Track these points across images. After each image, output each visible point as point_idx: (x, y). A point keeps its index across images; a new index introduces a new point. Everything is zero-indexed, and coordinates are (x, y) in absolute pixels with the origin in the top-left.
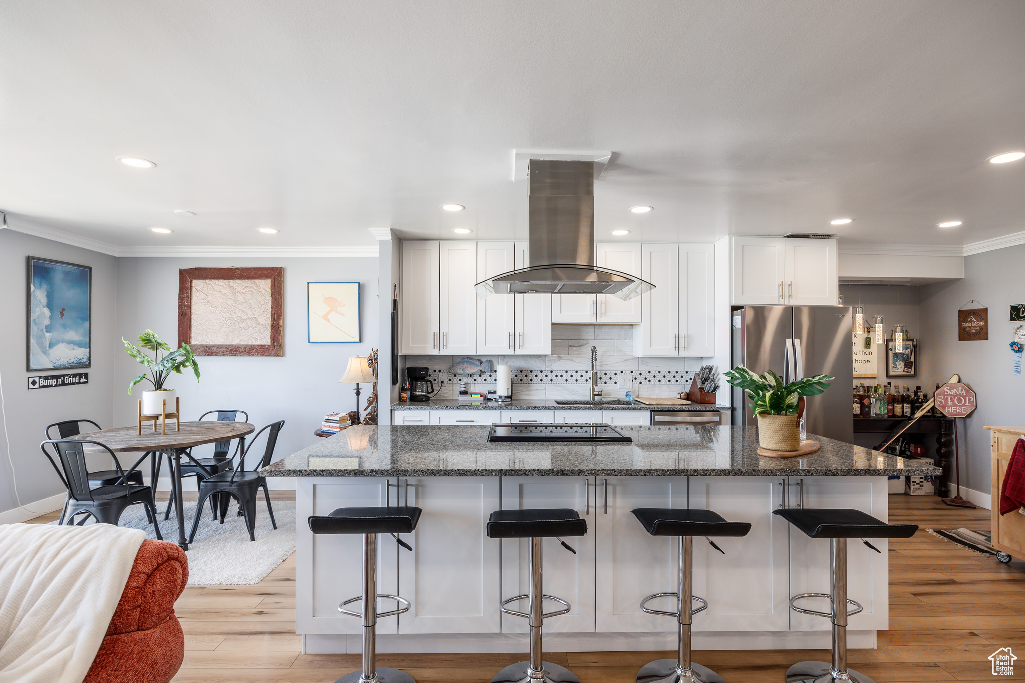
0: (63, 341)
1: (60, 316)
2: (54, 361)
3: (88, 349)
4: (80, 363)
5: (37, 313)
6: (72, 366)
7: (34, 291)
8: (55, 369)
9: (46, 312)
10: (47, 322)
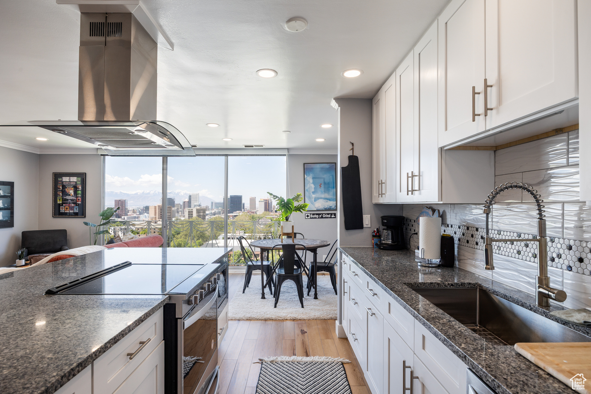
0: (321, 198)
1: (319, 187)
2: (317, 207)
3: (335, 202)
4: (331, 208)
5: (308, 187)
6: (326, 210)
7: (306, 177)
8: (317, 210)
9: (313, 186)
10: (313, 190)
